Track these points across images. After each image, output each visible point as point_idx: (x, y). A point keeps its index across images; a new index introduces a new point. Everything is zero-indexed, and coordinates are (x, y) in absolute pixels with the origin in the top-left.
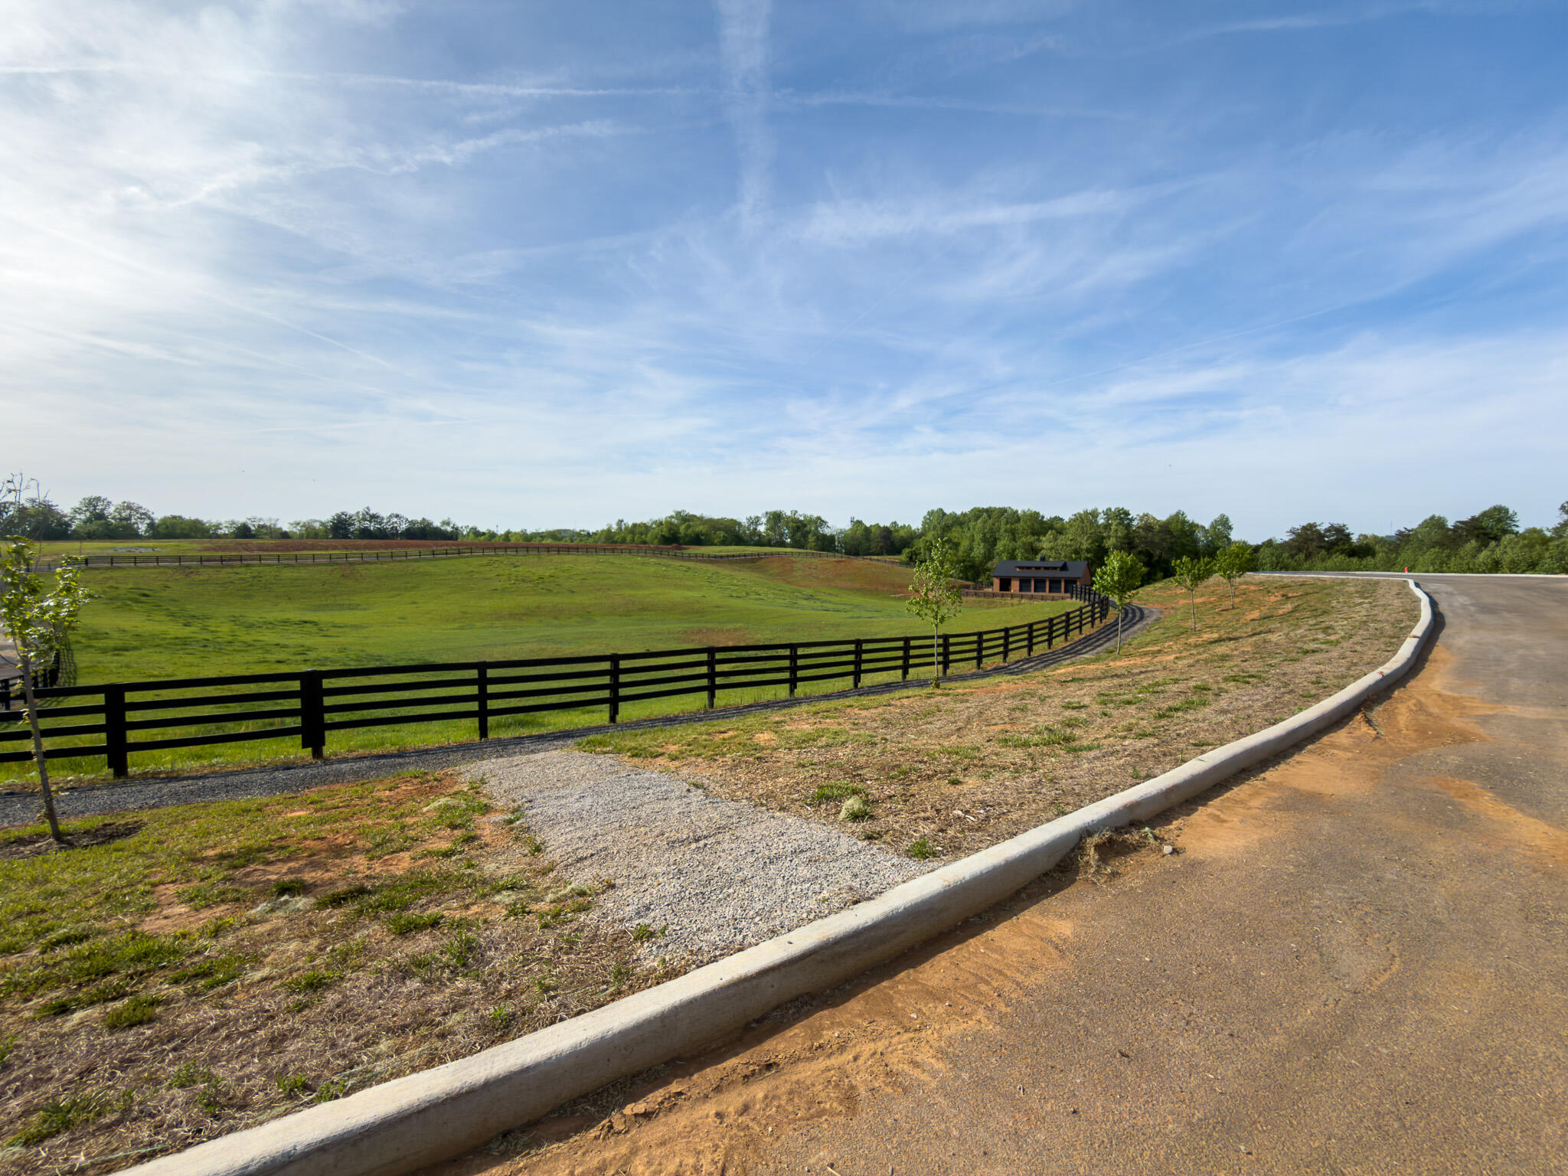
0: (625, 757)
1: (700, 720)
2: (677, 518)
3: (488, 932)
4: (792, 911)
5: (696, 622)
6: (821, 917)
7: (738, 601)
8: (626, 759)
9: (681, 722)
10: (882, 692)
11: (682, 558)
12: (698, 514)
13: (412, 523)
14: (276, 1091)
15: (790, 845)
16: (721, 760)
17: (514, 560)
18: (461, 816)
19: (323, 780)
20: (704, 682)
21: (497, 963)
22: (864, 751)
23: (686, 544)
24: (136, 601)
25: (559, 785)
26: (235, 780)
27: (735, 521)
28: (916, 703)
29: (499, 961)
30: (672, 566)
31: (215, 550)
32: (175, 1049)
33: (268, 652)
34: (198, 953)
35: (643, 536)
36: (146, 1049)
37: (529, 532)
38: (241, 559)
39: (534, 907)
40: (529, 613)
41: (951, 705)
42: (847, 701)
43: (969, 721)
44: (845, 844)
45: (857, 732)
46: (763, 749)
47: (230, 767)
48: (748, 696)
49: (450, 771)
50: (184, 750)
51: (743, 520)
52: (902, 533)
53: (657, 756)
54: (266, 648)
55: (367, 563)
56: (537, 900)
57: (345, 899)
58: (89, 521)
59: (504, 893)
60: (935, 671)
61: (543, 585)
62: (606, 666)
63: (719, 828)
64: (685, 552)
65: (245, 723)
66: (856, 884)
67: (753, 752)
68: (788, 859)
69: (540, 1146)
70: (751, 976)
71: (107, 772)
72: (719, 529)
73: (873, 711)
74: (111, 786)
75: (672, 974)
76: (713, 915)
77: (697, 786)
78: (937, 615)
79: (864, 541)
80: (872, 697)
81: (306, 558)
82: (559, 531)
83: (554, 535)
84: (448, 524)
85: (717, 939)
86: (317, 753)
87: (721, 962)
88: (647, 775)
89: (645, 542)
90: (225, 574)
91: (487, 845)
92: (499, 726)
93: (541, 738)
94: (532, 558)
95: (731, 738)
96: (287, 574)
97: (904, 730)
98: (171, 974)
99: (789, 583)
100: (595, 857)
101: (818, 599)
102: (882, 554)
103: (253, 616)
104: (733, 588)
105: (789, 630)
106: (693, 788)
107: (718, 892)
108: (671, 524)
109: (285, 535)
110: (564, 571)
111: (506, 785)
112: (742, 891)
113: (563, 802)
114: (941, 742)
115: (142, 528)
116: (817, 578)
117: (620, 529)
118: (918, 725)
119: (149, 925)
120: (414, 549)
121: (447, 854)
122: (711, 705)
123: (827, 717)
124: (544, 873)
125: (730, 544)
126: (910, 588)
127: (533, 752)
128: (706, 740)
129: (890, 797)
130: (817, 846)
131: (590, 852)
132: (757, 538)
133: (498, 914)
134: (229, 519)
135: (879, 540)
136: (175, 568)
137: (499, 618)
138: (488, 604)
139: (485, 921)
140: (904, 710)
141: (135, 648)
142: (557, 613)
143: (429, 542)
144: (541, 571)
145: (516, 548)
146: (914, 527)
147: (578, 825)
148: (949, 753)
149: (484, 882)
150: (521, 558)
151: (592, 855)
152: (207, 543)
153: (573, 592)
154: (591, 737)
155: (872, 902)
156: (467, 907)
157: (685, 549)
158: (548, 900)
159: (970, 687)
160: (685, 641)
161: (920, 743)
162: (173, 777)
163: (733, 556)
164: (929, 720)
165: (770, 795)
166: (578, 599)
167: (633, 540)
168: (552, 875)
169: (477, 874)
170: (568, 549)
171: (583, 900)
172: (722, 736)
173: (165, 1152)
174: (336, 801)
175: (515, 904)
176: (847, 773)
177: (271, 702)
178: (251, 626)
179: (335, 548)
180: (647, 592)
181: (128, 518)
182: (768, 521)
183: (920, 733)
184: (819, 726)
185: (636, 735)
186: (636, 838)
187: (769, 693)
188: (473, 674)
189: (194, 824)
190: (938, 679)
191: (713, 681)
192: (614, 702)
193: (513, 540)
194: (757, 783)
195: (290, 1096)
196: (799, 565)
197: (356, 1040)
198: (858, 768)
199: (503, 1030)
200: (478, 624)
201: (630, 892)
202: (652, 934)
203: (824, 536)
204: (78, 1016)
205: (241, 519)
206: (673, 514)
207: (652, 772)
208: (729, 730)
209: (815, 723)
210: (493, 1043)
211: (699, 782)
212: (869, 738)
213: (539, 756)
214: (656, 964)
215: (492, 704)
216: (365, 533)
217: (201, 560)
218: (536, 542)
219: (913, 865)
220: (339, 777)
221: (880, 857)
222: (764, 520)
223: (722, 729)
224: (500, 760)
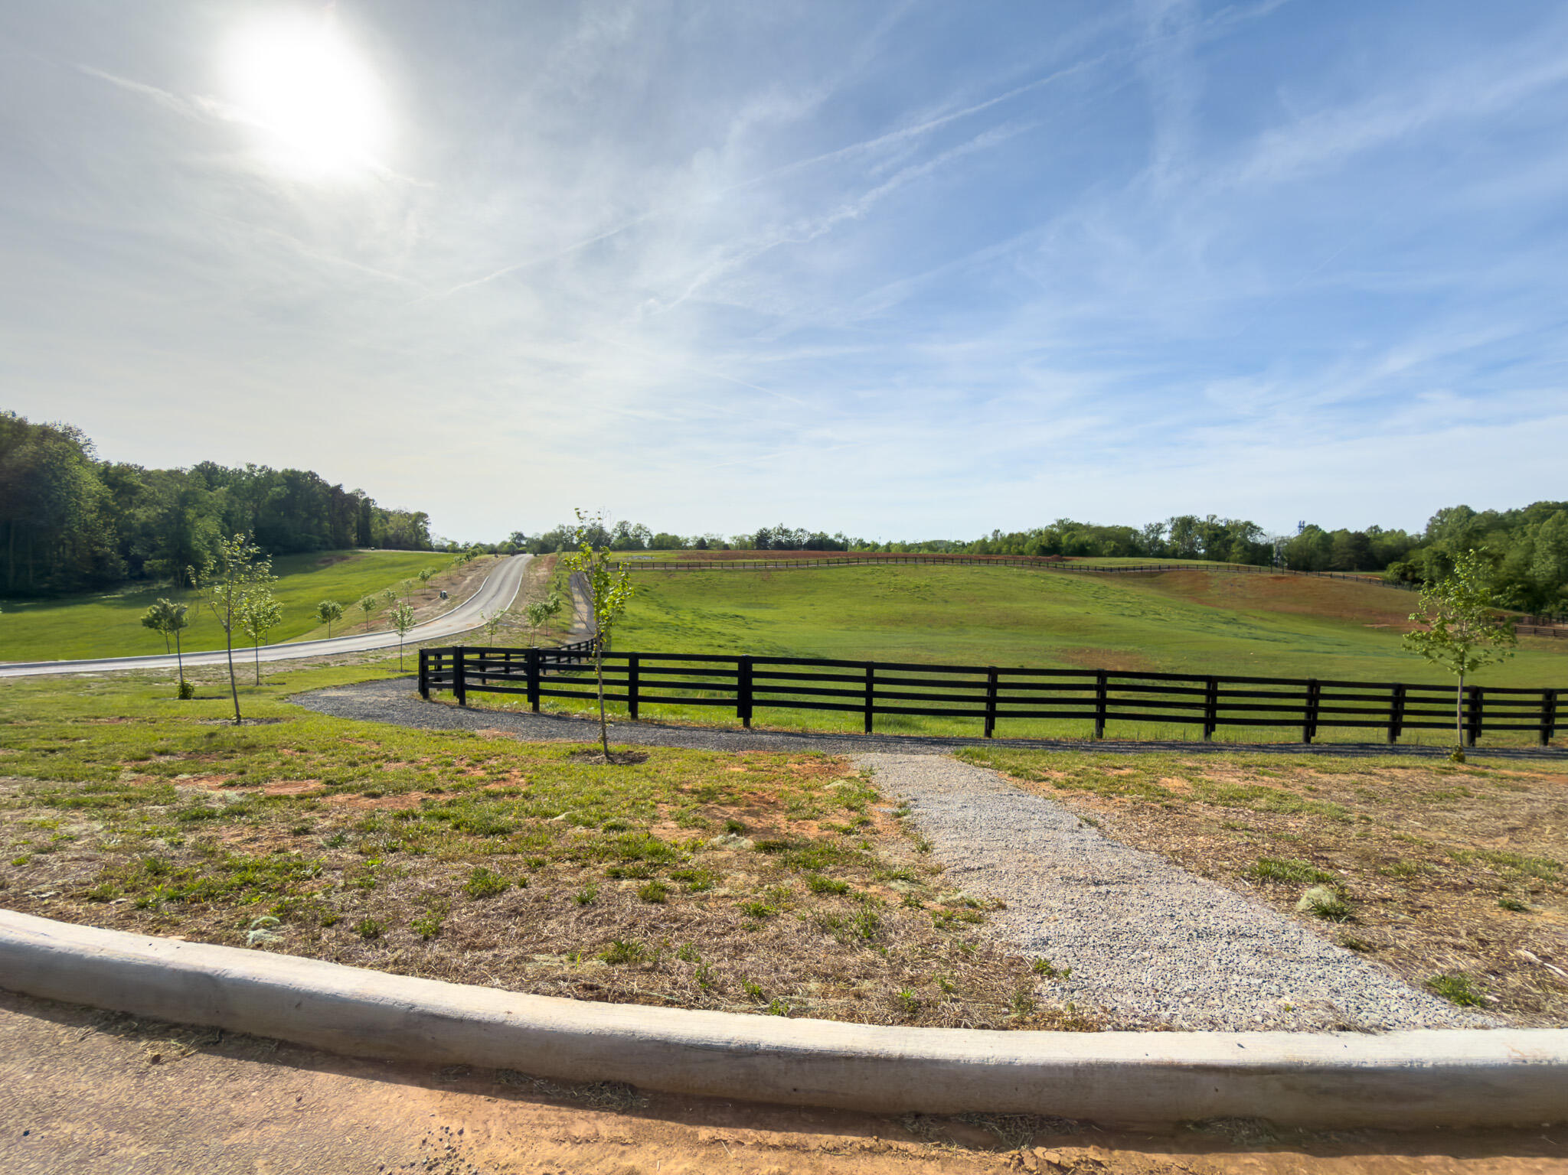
0: (1006, 775)
1: (1088, 750)
2: (1058, 527)
3: (888, 914)
4: (1237, 1006)
5: (1077, 641)
6: (1287, 1030)
7: (1131, 621)
8: (1006, 776)
9: (1065, 748)
10: (1354, 754)
11: (1064, 570)
12: (1084, 522)
13: (813, 536)
14: (743, 991)
15: (1225, 923)
16: (1118, 799)
17: (893, 569)
18: (856, 800)
19: (751, 745)
20: (1093, 708)
21: (898, 946)
22: (1332, 828)
23: (1067, 555)
24: (641, 595)
25: (941, 789)
26: (697, 734)
27: (1130, 529)
28: (1421, 780)
29: (901, 946)
30: (1053, 579)
31: (685, 558)
32: (678, 929)
33: (713, 638)
34: (684, 861)
35: (1021, 547)
36: (662, 922)
37: (907, 543)
38: (699, 565)
39: (927, 904)
40: (903, 620)
41: (1492, 791)
42: (1297, 759)
43: (1533, 819)
44: (1311, 945)
45: (1316, 801)
46: (1173, 797)
47: (693, 724)
48: (1147, 731)
49: (843, 756)
50: (666, 705)
51: (1141, 528)
52: (1388, 542)
53: (1040, 781)
54: (712, 635)
55: (781, 570)
56: (929, 898)
57: (773, 848)
58: (620, 537)
59: (899, 881)
60: (1456, 737)
61: (919, 594)
62: (984, 678)
63: (1123, 877)
64: (1066, 563)
65: (700, 691)
66: (1340, 1002)
67: (1159, 798)
68: (1225, 939)
69: (950, 1144)
70: (1188, 1066)
71: (628, 714)
72: (1110, 538)
73: (1339, 776)
74: (630, 725)
75: (1081, 1025)
76: (1126, 975)
77: (1091, 823)
78: (1463, 658)
79: (1319, 553)
80: (1338, 759)
81: (739, 565)
82: (935, 542)
83: (931, 546)
84: (840, 536)
85: (1136, 1006)
86: (747, 723)
87: (1143, 1034)
88: (1031, 798)
89: (1021, 553)
90: (690, 576)
91: (879, 832)
92: (880, 723)
93: (919, 741)
94: (910, 567)
95: (1129, 776)
96: (727, 577)
97: (1400, 812)
98: (673, 872)
99: (1201, 602)
100: (983, 872)
101: (1245, 625)
102: (1351, 569)
103: (706, 609)
104: (1125, 605)
105: (1200, 660)
106: (1085, 825)
107: (1130, 951)
108: (1052, 533)
109: (726, 547)
110: (938, 581)
111: (892, 780)
112: (1162, 960)
113: (946, 807)
114: (1477, 841)
115: (646, 542)
116: (1244, 598)
117: (996, 539)
118: (1427, 810)
119: (656, 831)
120: (813, 558)
121: (847, 832)
122: (1100, 735)
123: (1264, 774)
124: (935, 872)
125: (1123, 555)
126: (1412, 617)
127: (912, 752)
128: (1097, 773)
129: (1384, 900)
130: (1267, 935)
131: (977, 865)
132: (1157, 549)
133: (894, 900)
134: (694, 535)
135: (1347, 550)
136: (662, 571)
137: (880, 622)
138: (869, 610)
139: (884, 903)
140: (1396, 785)
141: (640, 628)
142: (931, 621)
143: (825, 553)
144: (918, 581)
145: (896, 558)
146: (1410, 532)
147: (963, 834)
148: (1496, 861)
149: (880, 866)
150: (899, 568)
151: (979, 868)
152: (680, 553)
153: (946, 602)
154: (969, 748)
155: (1370, 1036)
156: (867, 885)
157: (1067, 560)
158: (939, 901)
159: (1531, 770)
160: (1063, 661)
161: (1434, 835)
162: (661, 725)
163: (1126, 569)
164: (1448, 806)
165: (1188, 855)
166: (951, 609)
167: (1009, 551)
168: (940, 877)
169: (874, 857)
170: (943, 560)
171: (975, 912)
172: (1116, 772)
173: (679, 1004)
174: (761, 765)
175: (910, 895)
176: (1305, 852)
177: (714, 677)
178: (703, 617)
179: (758, 557)
180: (1022, 605)
181: (639, 536)
182: (1173, 529)
183: (1432, 822)
184: (1253, 783)
185: (1015, 754)
186: (1025, 864)
187: (1175, 732)
188: (862, 672)
189: (675, 763)
190: (1461, 750)
191: (1103, 709)
192: (991, 716)
193: (893, 551)
194: (1168, 836)
195: (751, 999)
196: (1215, 582)
197: (793, 971)
198: (1322, 849)
199: (912, 1013)
200: (861, 627)
201: (1023, 918)
202: (1052, 973)
203: (1256, 546)
204: (625, 883)
205: (700, 535)
206: (1055, 523)
207: (1037, 797)
208: (1126, 766)
209: (1247, 779)
210: (902, 1022)
211: (1092, 818)
212: (1338, 813)
213: (920, 758)
214: (1061, 1007)
215: (877, 702)
216: (779, 545)
217: (677, 566)
218: (913, 552)
219: (1443, 1009)
220: (761, 746)
221: (1375, 978)
222: (1168, 527)
223: (1117, 765)
224: (885, 755)
